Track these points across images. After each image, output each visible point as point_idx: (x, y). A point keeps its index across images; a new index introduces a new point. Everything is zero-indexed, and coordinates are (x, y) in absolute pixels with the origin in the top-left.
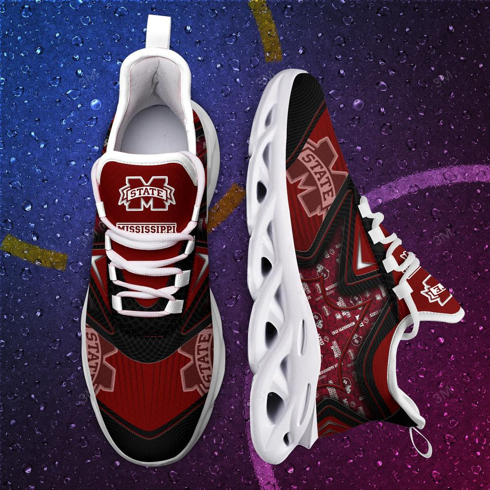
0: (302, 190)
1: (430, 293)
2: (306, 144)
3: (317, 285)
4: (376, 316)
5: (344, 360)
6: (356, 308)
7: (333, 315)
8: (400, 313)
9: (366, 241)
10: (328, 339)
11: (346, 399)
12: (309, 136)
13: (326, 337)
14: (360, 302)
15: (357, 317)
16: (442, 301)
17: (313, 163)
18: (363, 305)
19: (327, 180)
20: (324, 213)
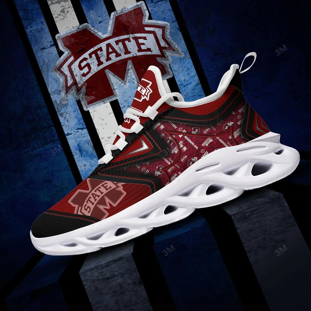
0: (110, 205)
1: (146, 94)
2: (79, 214)
3: (169, 171)
4: (175, 124)
5: (212, 134)
6: (175, 139)
7: (186, 153)
8: (167, 109)
9: (127, 150)
10: (202, 150)
11: (238, 123)
12: (72, 214)
13: (202, 152)
14: (170, 138)
15: (180, 136)
16: (148, 84)
17: (89, 204)
18: (171, 135)
19: (97, 191)
20: (120, 184)
